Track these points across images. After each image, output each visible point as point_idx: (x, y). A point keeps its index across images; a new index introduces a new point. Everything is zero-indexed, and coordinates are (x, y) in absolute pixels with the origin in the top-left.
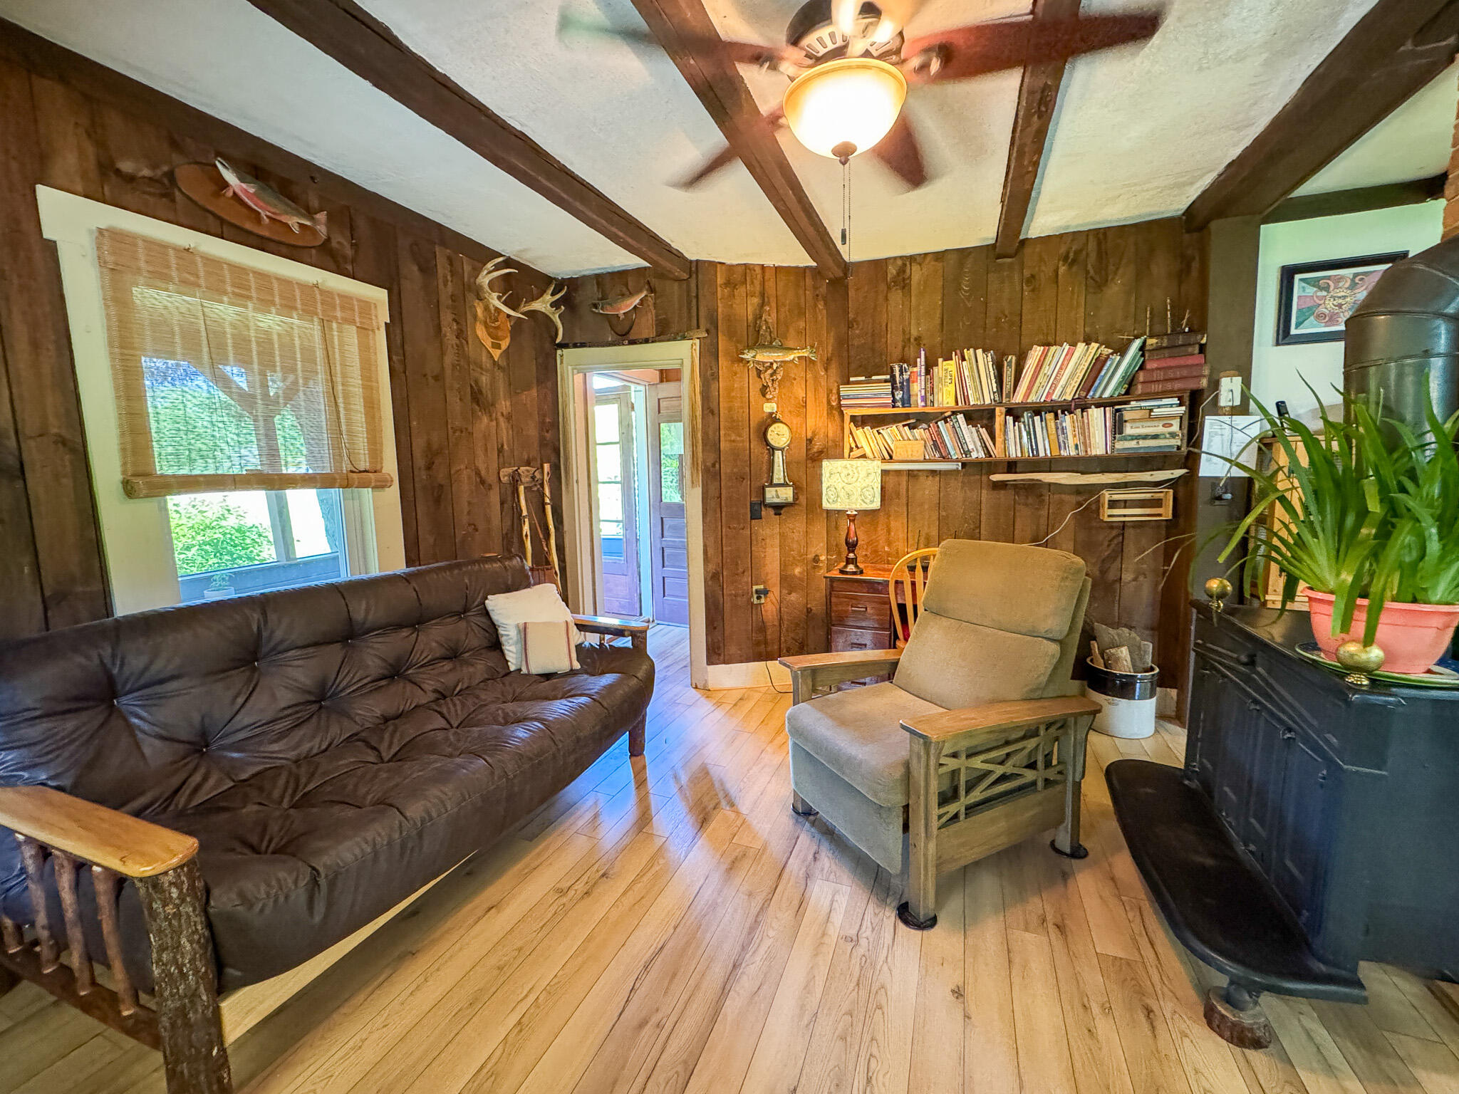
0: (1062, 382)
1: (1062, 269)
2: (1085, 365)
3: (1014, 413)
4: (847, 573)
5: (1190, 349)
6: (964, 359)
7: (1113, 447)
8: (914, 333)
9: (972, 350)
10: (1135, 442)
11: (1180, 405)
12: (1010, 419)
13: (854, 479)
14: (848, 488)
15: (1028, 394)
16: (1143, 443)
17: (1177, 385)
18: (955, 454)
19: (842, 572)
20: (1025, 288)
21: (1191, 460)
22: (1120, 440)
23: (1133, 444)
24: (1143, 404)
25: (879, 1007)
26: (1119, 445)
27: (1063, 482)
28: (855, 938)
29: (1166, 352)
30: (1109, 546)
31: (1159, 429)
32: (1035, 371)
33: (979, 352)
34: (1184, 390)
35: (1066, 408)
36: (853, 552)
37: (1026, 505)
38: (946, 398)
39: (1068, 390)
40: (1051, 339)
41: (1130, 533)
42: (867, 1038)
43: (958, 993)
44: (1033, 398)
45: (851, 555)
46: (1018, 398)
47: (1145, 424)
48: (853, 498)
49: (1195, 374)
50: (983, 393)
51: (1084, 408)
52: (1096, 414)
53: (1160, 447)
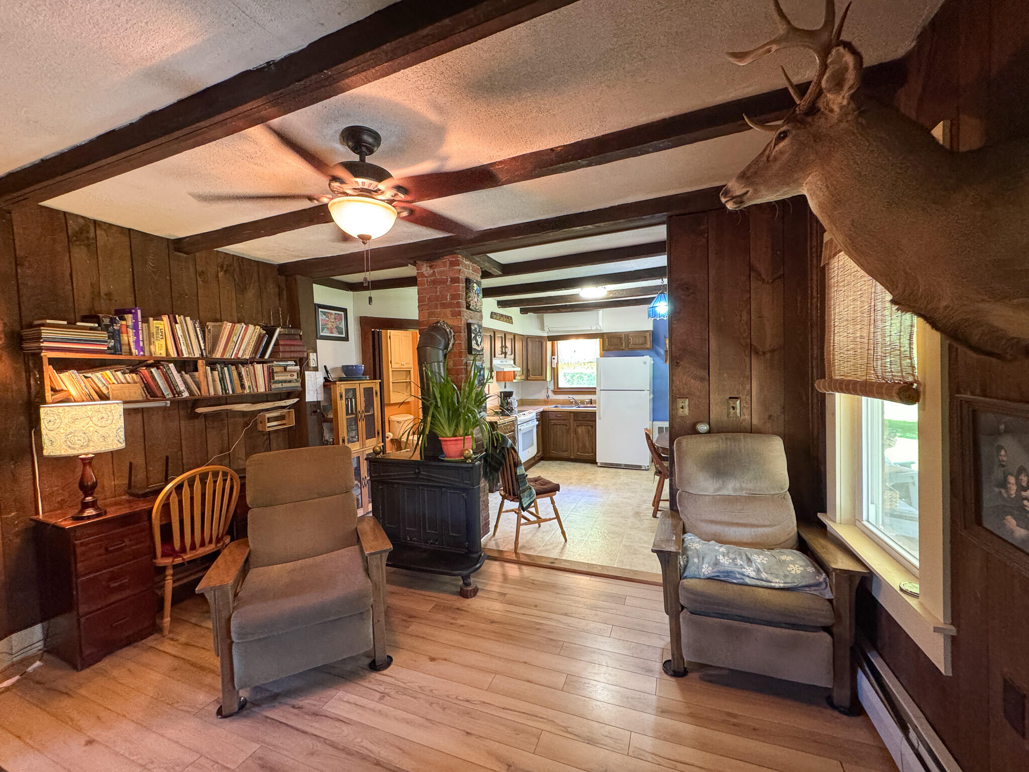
0: (243, 347)
1: (221, 274)
2: (255, 338)
3: (212, 364)
4: (83, 518)
5: (296, 337)
6: (176, 323)
7: (270, 389)
8: (104, 289)
9: (182, 317)
10: (280, 384)
11: (296, 365)
12: (208, 368)
13: (109, 422)
14: (102, 431)
15: (223, 354)
16: (285, 385)
17: (295, 355)
18: (168, 393)
19: (76, 518)
20: (198, 278)
21: (301, 394)
22: (274, 383)
23: (280, 385)
24: (281, 363)
25: (431, 691)
26: (273, 386)
27: (245, 409)
28: (382, 695)
29: (287, 337)
30: (263, 446)
31: (289, 378)
32: (228, 338)
33: (188, 319)
34: (297, 358)
35: (244, 363)
36: (91, 495)
37: (213, 428)
38: (159, 349)
39: (247, 352)
40: (218, 316)
41: (272, 436)
42: (447, 699)
43: (432, 659)
44: (227, 356)
45: (89, 499)
46: (218, 355)
47: (282, 374)
48: (109, 440)
49: (301, 350)
50: (192, 349)
51: (251, 363)
52: (259, 367)
53: (293, 387)
